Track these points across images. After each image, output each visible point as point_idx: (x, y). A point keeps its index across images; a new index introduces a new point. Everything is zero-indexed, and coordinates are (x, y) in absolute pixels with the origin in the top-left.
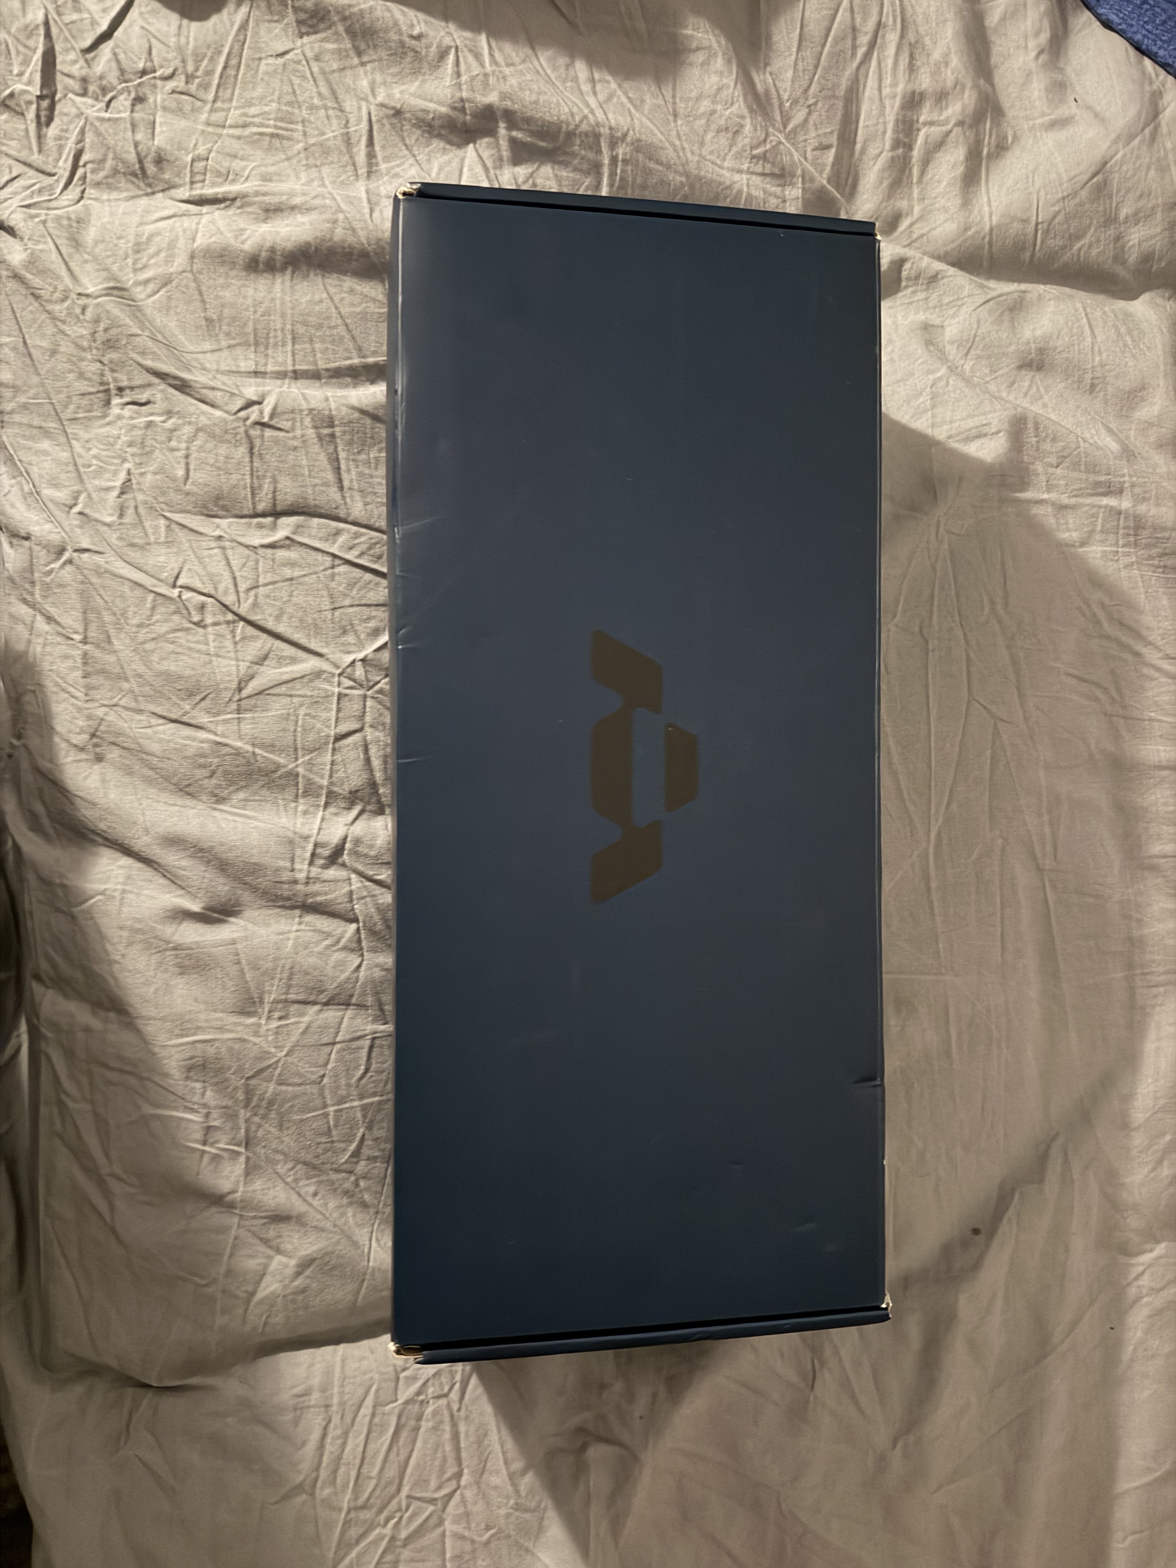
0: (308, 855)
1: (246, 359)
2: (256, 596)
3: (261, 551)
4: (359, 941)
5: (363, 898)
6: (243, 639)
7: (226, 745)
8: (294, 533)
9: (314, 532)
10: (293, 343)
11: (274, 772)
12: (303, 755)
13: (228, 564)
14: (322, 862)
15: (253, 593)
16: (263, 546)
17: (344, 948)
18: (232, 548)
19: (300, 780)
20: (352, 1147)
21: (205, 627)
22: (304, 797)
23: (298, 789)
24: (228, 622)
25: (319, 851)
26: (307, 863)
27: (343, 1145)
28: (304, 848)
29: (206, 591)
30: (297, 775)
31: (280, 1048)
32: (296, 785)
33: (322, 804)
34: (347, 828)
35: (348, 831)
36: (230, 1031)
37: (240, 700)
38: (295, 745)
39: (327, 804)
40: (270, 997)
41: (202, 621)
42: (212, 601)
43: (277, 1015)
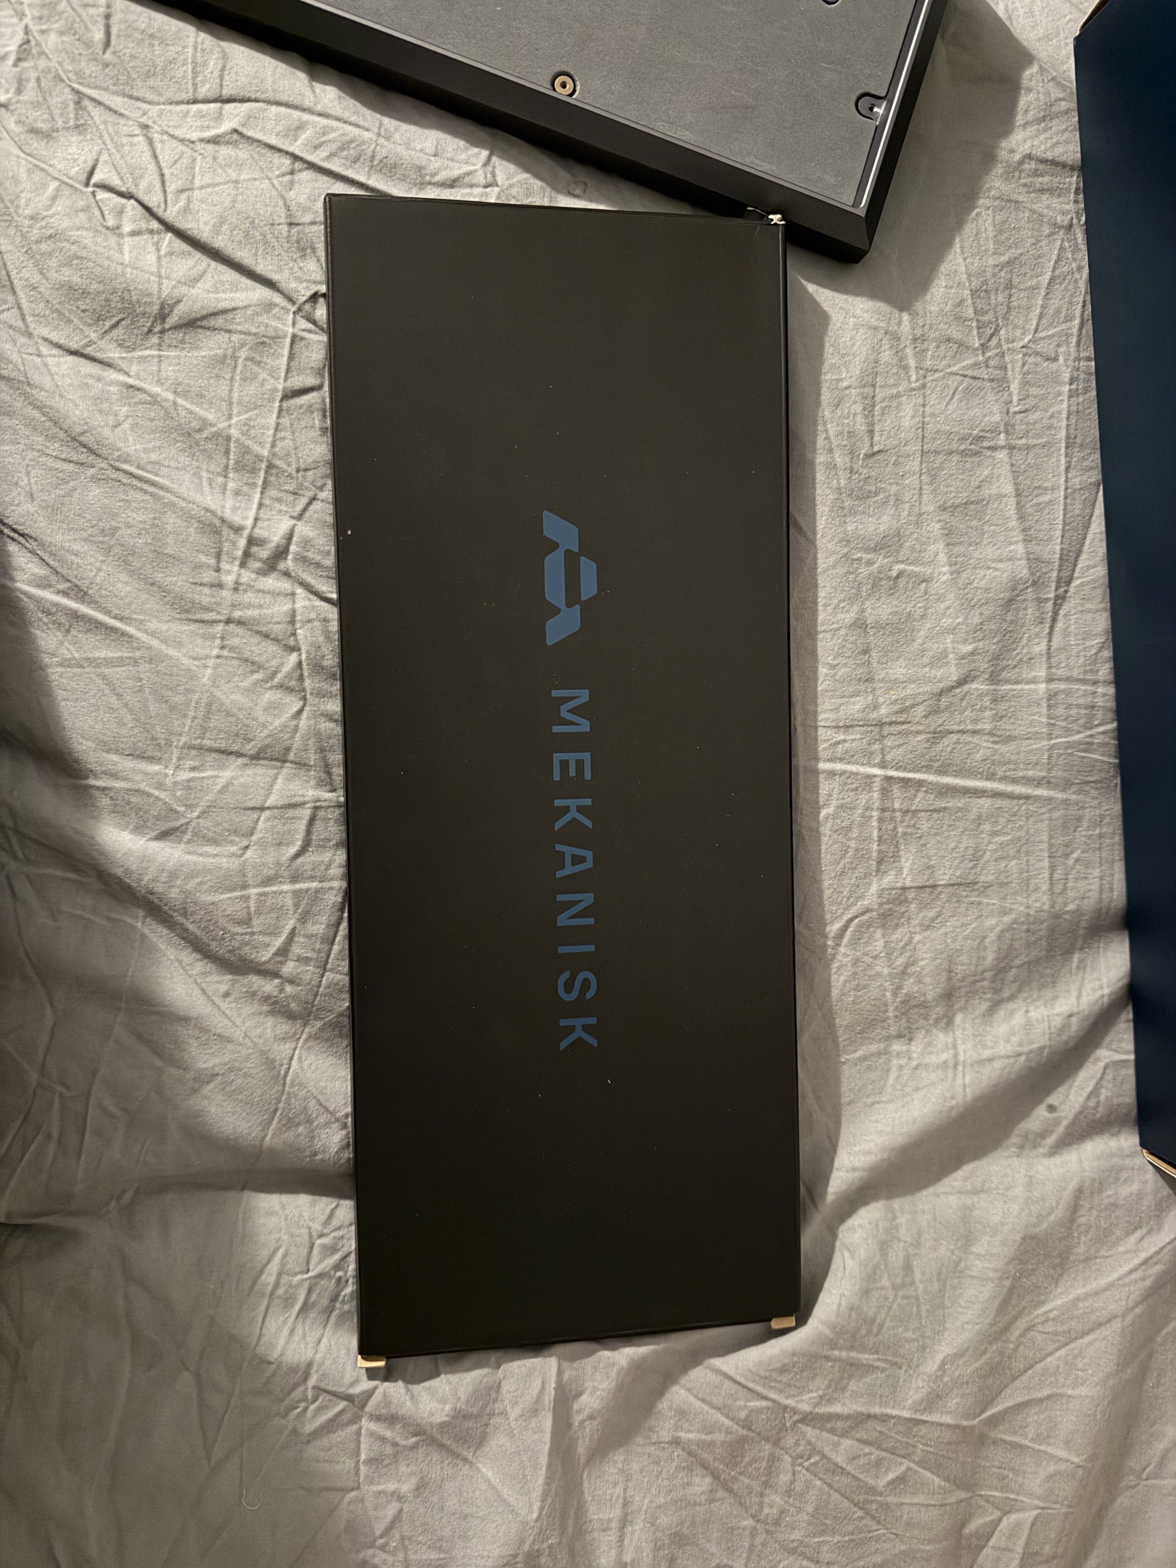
0: (239, 553)
2: (189, 200)
3: (199, 146)
4: (301, 678)
5: (310, 621)
6: (171, 254)
7: (139, 389)
8: (243, 125)
9: (270, 125)
11: (200, 431)
12: (239, 414)
13: (155, 156)
14: (258, 565)
15: (184, 196)
16: (202, 140)
17: (281, 686)
18: (162, 142)
19: (232, 445)
20: (278, 942)
21: (121, 236)
22: (236, 470)
23: (229, 459)
24: (151, 232)
25: (254, 549)
26: (237, 563)
27: (267, 939)
28: (234, 544)
29: (124, 189)
30: (229, 438)
31: (190, 807)
32: (227, 452)
33: (260, 482)
34: (294, 522)
35: (294, 526)
36: (126, 779)
37: (163, 332)
38: (230, 398)
39: (266, 484)
40: (179, 741)
41: (118, 228)
42: (132, 203)
43: (189, 763)
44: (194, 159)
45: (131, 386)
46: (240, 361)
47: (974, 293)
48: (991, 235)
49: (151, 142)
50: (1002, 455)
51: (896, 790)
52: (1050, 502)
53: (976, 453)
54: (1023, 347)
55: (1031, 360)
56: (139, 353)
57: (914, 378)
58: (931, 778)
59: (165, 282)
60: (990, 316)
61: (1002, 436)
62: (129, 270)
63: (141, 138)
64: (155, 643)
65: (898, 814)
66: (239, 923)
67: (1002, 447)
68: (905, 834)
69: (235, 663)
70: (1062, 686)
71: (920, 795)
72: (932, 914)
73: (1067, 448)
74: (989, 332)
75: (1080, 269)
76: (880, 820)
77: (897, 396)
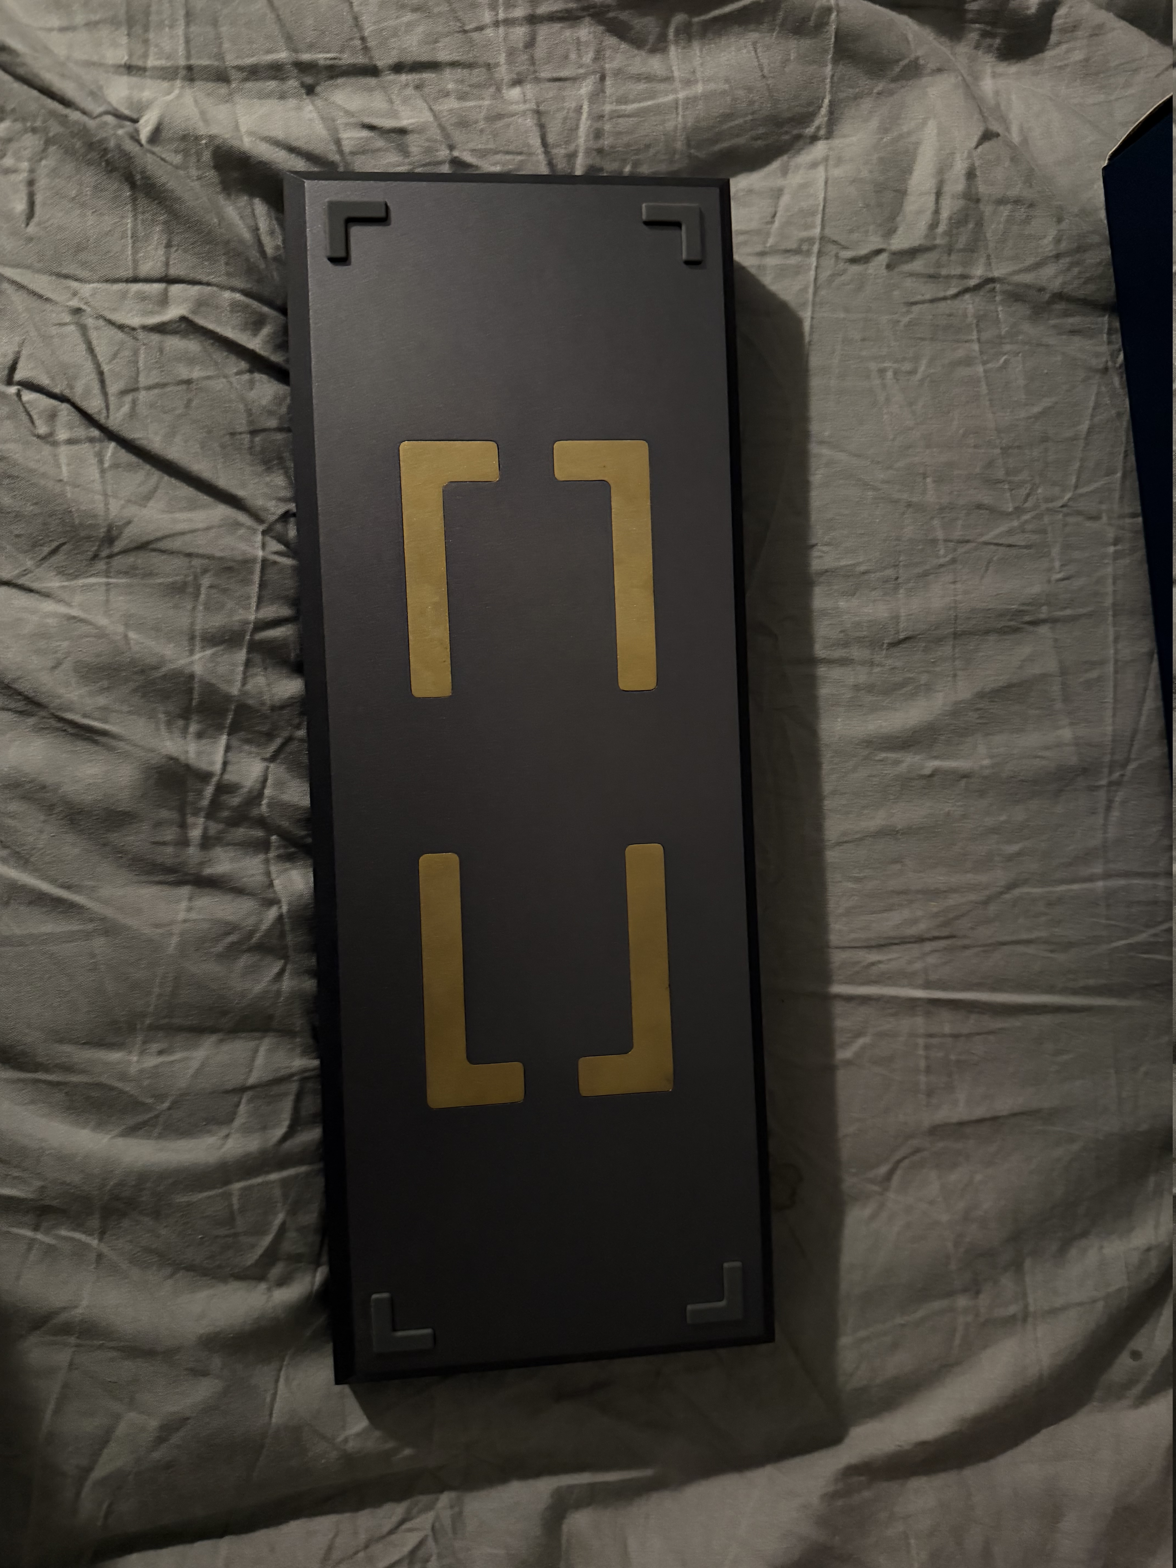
0: (206, 803)
1: (115, 45)
2: (134, 403)
3: (141, 335)
4: (282, 936)
6: (116, 467)
7: (85, 622)
8: (194, 313)
9: (224, 314)
10: (188, 24)
11: (156, 668)
12: (203, 648)
13: (91, 350)
14: (227, 814)
15: (128, 398)
16: (145, 328)
17: (259, 947)
18: (98, 329)
19: (196, 685)
20: (266, 1241)
21: (55, 444)
22: (200, 712)
23: (192, 699)
24: (91, 440)
25: (223, 797)
26: (204, 814)
27: (252, 1239)
28: (200, 793)
29: (57, 390)
30: (191, 677)
31: (160, 1097)
32: (189, 692)
33: (228, 724)
34: (267, 764)
35: (267, 768)
36: (83, 1072)
37: (110, 556)
38: (192, 631)
39: (234, 725)
40: (143, 1022)
41: (51, 434)
42: (65, 406)
43: (155, 1047)
44: (136, 353)
45: (74, 618)
46: (203, 590)
47: (1005, 450)
48: (1021, 382)
49: (83, 329)
50: (1044, 630)
51: (944, 1014)
52: (1099, 679)
53: (1016, 630)
54: (1062, 506)
55: (1071, 520)
56: (81, 582)
58: (984, 996)
59: (112, 501)
60: (1024, 476)
61: (1044, 609)
62: (68, 488)
63: (72, 328)
64: (109, 912)
65: (948, 1040)
66: (221, 1224)
67: (1044, 621)
68: (958, 1062)
69: (206, 926)
70: (1122, 882)
71: (973, 1017)
72: (992, 1149)
73: (1114, 616)
74: (1024, 492)
75: (1119, 415)
76: (927, 1047)
77: (925, 574)
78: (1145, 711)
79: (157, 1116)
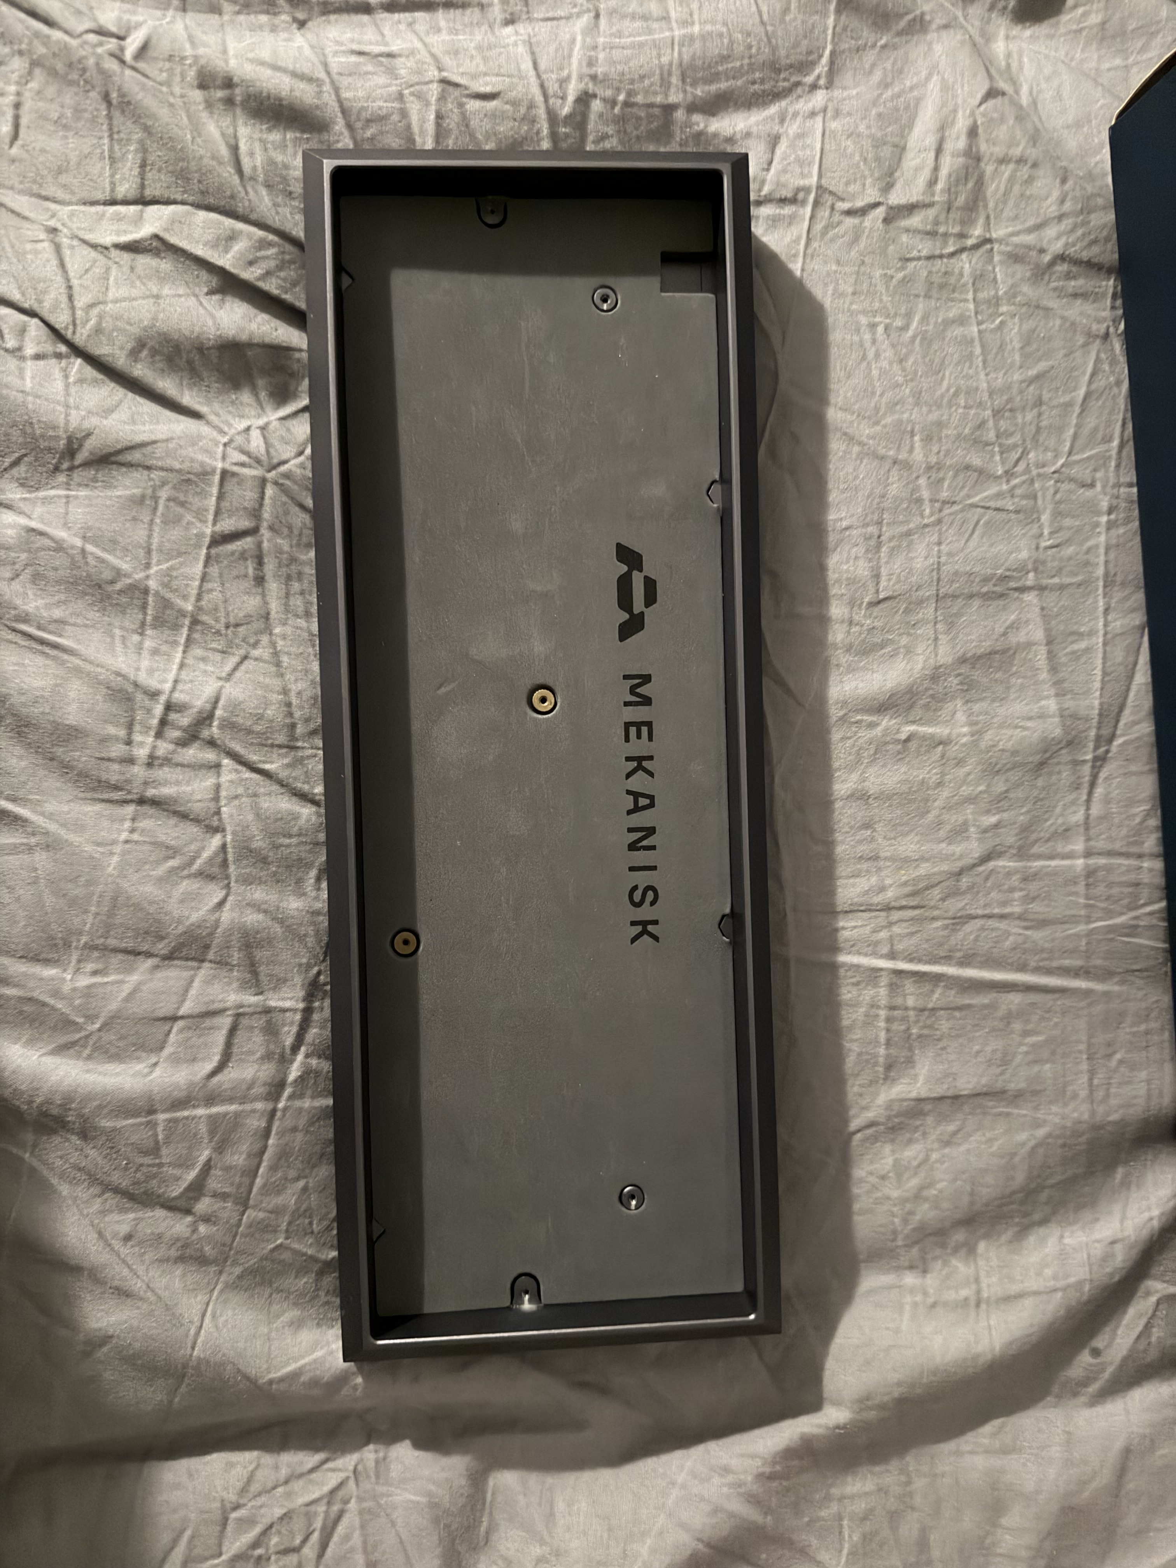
0: (155, 722)
2: (102, 318)
3: (114, 253)
4: (225, 863)
5: (236, 797)
6: (80, 382)
7: (42, 534)
8: (166, 230)
9: (198, 233)
11: (112, 582)
12: (159, 563)
13: (62, 265)
14: (177, 734)
15: (95, 312)
16: (117, 246)
17: (200, 874)
18: (72, 247)
19: (150, 599)
20: (192, 1175)
21: (23, 358)
22: (155, 627)
23: (145, 614)
24: (58, 356)
25: (173, 716)
26: (152, 733)
27: (177, 1172)
28: (149, 711)
29: (26, 305)
30: (146, 591)
31: (91, 1018)
32: (144, 607)
33: (182, 640)
34: (220, 683)
35: (221, 688)
36: (16, 986)
37: (71, 469)
38: (149, 544)
39: (189, 641)
40: (79, 941)
41: (20, 349)
42: (35, 321)
43: (90, 967)
44: (108, 269)
45: (33, 530)
46: (162, 502)
47: (997, 413)
48: (1017, 346)
49: (58, 248)
50: (1030, 597)
51: (909, 986)
52: (1087, 650)
53: (1002, 596)
54: (1054, 472)
55: (1065, 486)
56: (42, 494)
57: (927, 512)
58: (951, 970)
59: (73, 412)
60: (1016, 438)
61: (1031, 575)
62: (30, 398)
63: (46, 244)
64: (52, 827)
65: (911, 1013)
66: (146, 1153)
67: (1030, 588)
68: (920, 1036)
69: (146, 848)
70: (1102, 861)
71: (939, 991)
72: (952, 1128)
73: (1105, 587)
74: (1015, 456)
75: (1118, 383)
76: (888, 1020)
77: (909, 533)
78: (1134, 688)
79: (87, 1037)
